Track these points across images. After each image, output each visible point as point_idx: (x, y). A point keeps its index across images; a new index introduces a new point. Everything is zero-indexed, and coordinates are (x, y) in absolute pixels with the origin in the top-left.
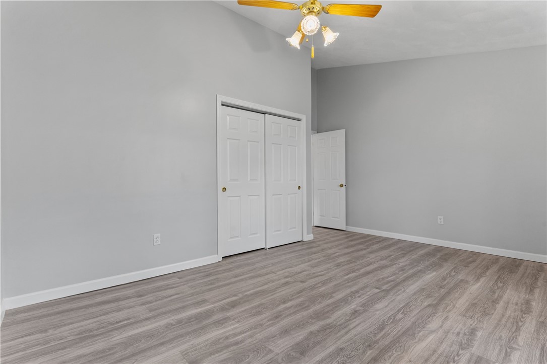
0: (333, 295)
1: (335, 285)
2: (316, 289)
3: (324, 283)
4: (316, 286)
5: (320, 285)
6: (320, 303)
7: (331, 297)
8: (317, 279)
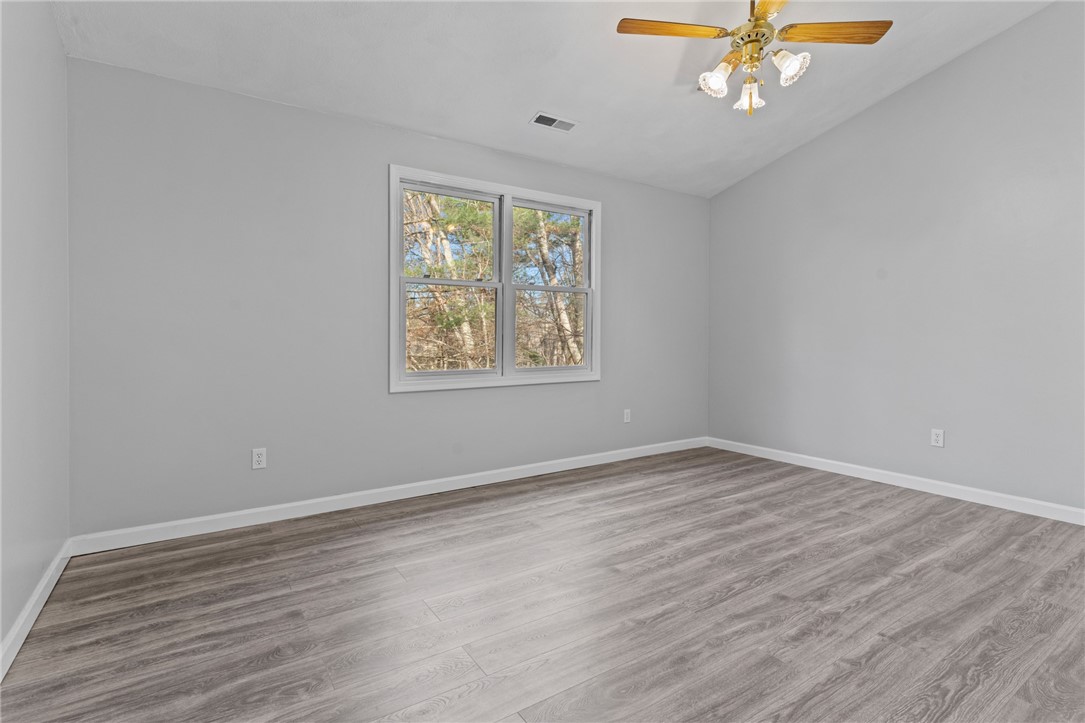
0: (709, 563)
1: (702, 583)
2: (744, 576)
3: (728, 592)
4: (745, 583)
5: (738, 586)
6: (732, 552)
7: (713, 559)
8: (749, 605)
